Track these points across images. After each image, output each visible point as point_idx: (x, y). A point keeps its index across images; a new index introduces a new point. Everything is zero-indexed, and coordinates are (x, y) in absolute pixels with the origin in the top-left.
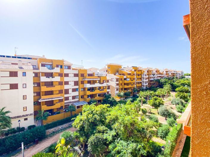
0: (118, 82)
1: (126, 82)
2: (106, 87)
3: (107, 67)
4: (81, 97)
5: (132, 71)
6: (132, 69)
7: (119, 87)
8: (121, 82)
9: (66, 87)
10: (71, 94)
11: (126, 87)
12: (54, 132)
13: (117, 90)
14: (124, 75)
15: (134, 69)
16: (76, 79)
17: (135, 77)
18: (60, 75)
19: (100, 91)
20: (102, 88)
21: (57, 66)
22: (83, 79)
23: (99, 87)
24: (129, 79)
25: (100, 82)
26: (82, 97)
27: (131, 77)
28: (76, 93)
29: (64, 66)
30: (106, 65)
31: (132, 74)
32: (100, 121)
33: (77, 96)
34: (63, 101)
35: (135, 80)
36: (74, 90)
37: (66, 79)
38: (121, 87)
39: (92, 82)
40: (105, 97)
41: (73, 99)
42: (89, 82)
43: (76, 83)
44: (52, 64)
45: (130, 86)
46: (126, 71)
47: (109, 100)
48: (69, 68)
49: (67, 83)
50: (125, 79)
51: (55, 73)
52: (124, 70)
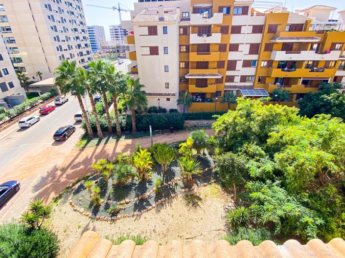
4: (259, 80)
9: (232, 56)
16: (257, 38)
18: (224, 30)
20: (321, 65)
21: (220, 10)
22: (273, 38)
23: (314, 61)
25: (319, 51)
26: (261, 80)
28: (250, 71)
29: (235, 7)
33: (251, 76)
34: (222, 83)
36: (247, 64)
37: (234, 39)
40: (321, 89)
41: (241, 81)
44: (212, 7)
47: (323, 98)
48: (245, 10)
49: (235, 48)
51: (214, 25)
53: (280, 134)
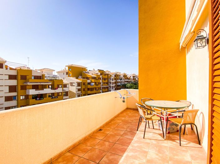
0: (80, 87)
1: (89, 87)
2: (62, 93)
3: (67, 68)
5: (99, 74)
6: (98, 72)
7: (81, 92)
8: (83, 87)
10: (4, 104)
13: (79, 96)
14: (88, 78)
15: (100, 73)
16: (14, 83)
17: (101, 81)
19: (53, 98)
20: (56, 95)
22: (25, 83)
23: (52, 93)
24: (93, 84)
25: (53, 88)
27: (96, 81)
30: (66, 66)
31: (97, 78)
33: (15, 106)
35: (101, 85)
39: (39, 87)
42: (36, 87)
45: (94, 92)
46: (90, 75)
50: (89, 84)
52: (88, 73)
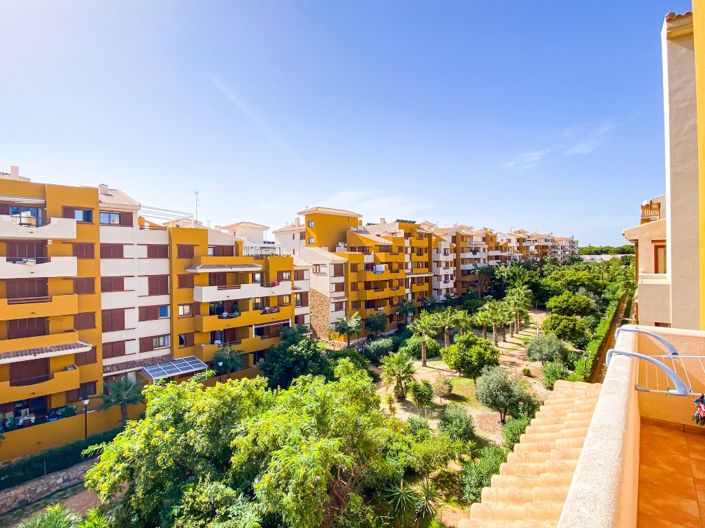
0: (341, 280)
1: (371, 277)
2: (290, 296)
4: (181, 342)
5: (399, 236)
6: (396, 228)
7: (347, 295)
8: (352, 277)
9: (110, 301)
10: (136, 329)
11: (371, 295)
12: (24, 504)
13: (339, 307)
14: (364, 250)
15: (402, 231)
16: (160, 267)
17: (407, 258)
18: (82, 250)
19: (265, 312)
20: (273, 303)
21: (68, 213)
22: (190, 266)
23: (262, 298)
24: (382, 267)
25: (265, 282)
26: (185, 341)
27: (393, 259)
28: (159, 327)
29: (102, 211)
30: (299, 214)
31: (395, 250)
32: (208, 458)
33: (164, 336)
34: (94, 361)
35: (407, 271)
36: (148, 314)
37: (109, 268)
38: (353, 296)
39: (229, 279)
40: (284, 338)
41: (141, 351)
42: (218, 280)
43: (158, 285)
44: (44, 205)
45: (387, 293)
46: (373, 238)
47: (292, 352)
48: (126, 219)
49: (114, 284)
50: (370, 267)
51: (54, 240)
52: (366, 232)
53: (250, 437)
